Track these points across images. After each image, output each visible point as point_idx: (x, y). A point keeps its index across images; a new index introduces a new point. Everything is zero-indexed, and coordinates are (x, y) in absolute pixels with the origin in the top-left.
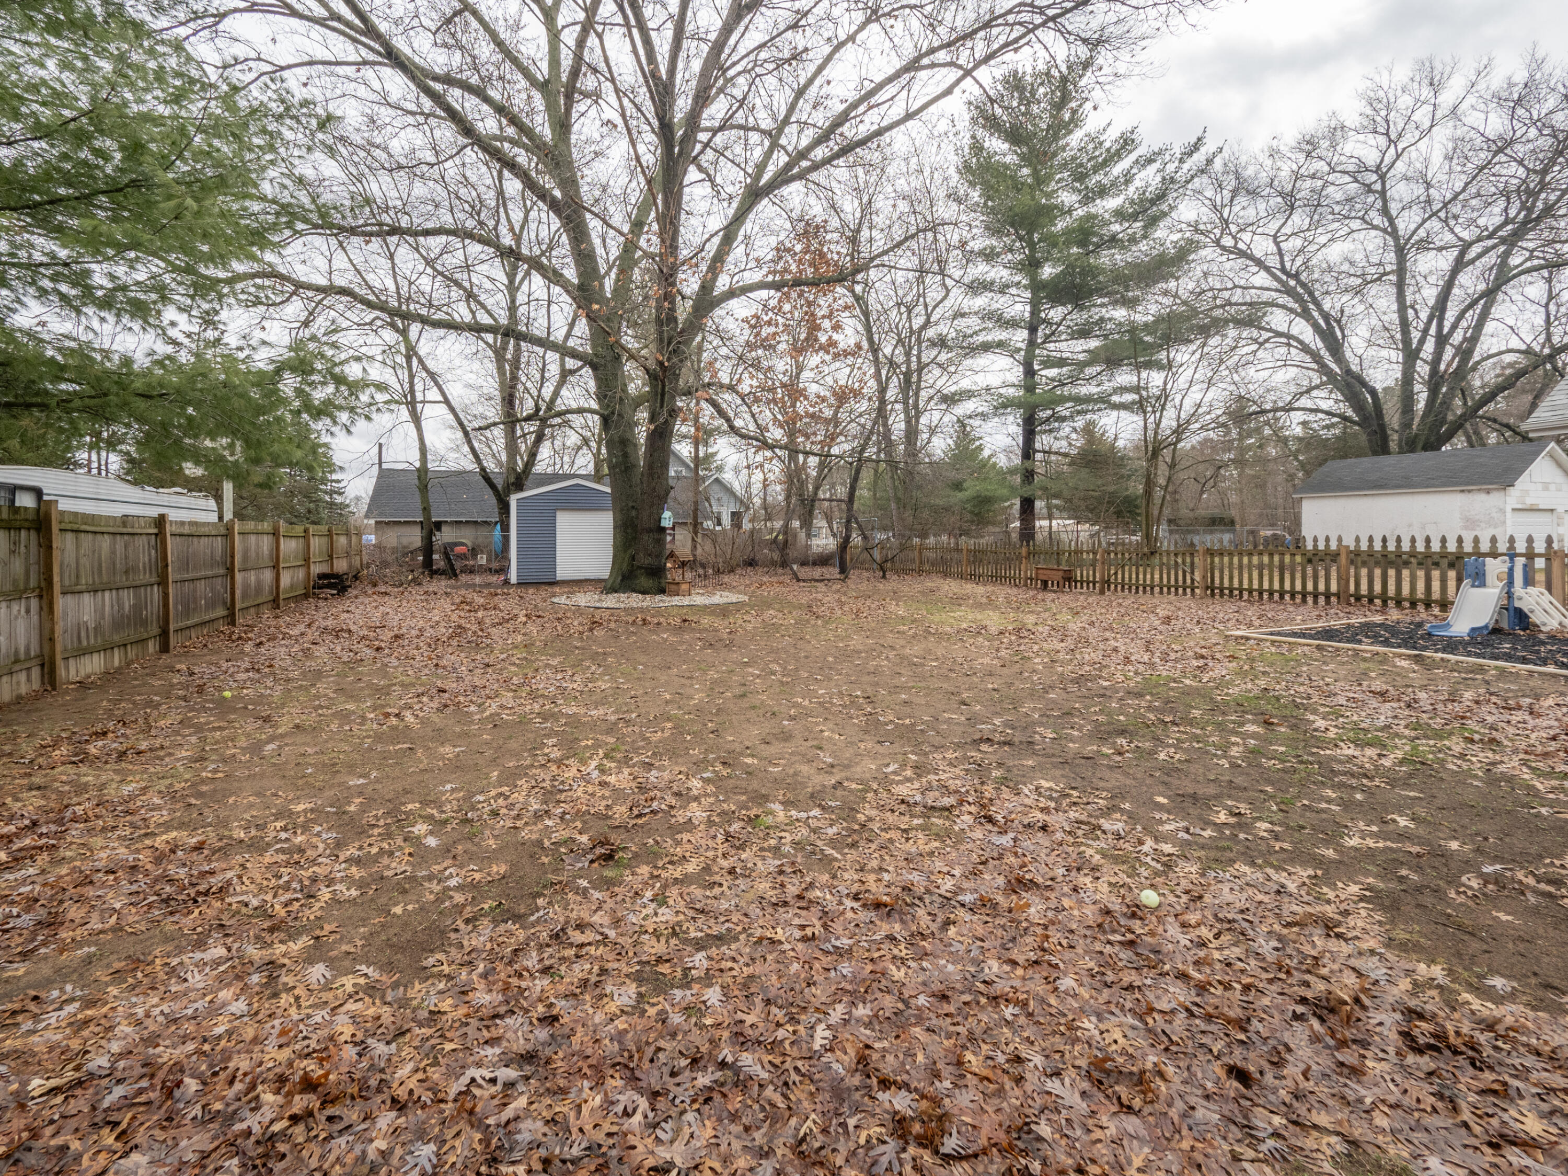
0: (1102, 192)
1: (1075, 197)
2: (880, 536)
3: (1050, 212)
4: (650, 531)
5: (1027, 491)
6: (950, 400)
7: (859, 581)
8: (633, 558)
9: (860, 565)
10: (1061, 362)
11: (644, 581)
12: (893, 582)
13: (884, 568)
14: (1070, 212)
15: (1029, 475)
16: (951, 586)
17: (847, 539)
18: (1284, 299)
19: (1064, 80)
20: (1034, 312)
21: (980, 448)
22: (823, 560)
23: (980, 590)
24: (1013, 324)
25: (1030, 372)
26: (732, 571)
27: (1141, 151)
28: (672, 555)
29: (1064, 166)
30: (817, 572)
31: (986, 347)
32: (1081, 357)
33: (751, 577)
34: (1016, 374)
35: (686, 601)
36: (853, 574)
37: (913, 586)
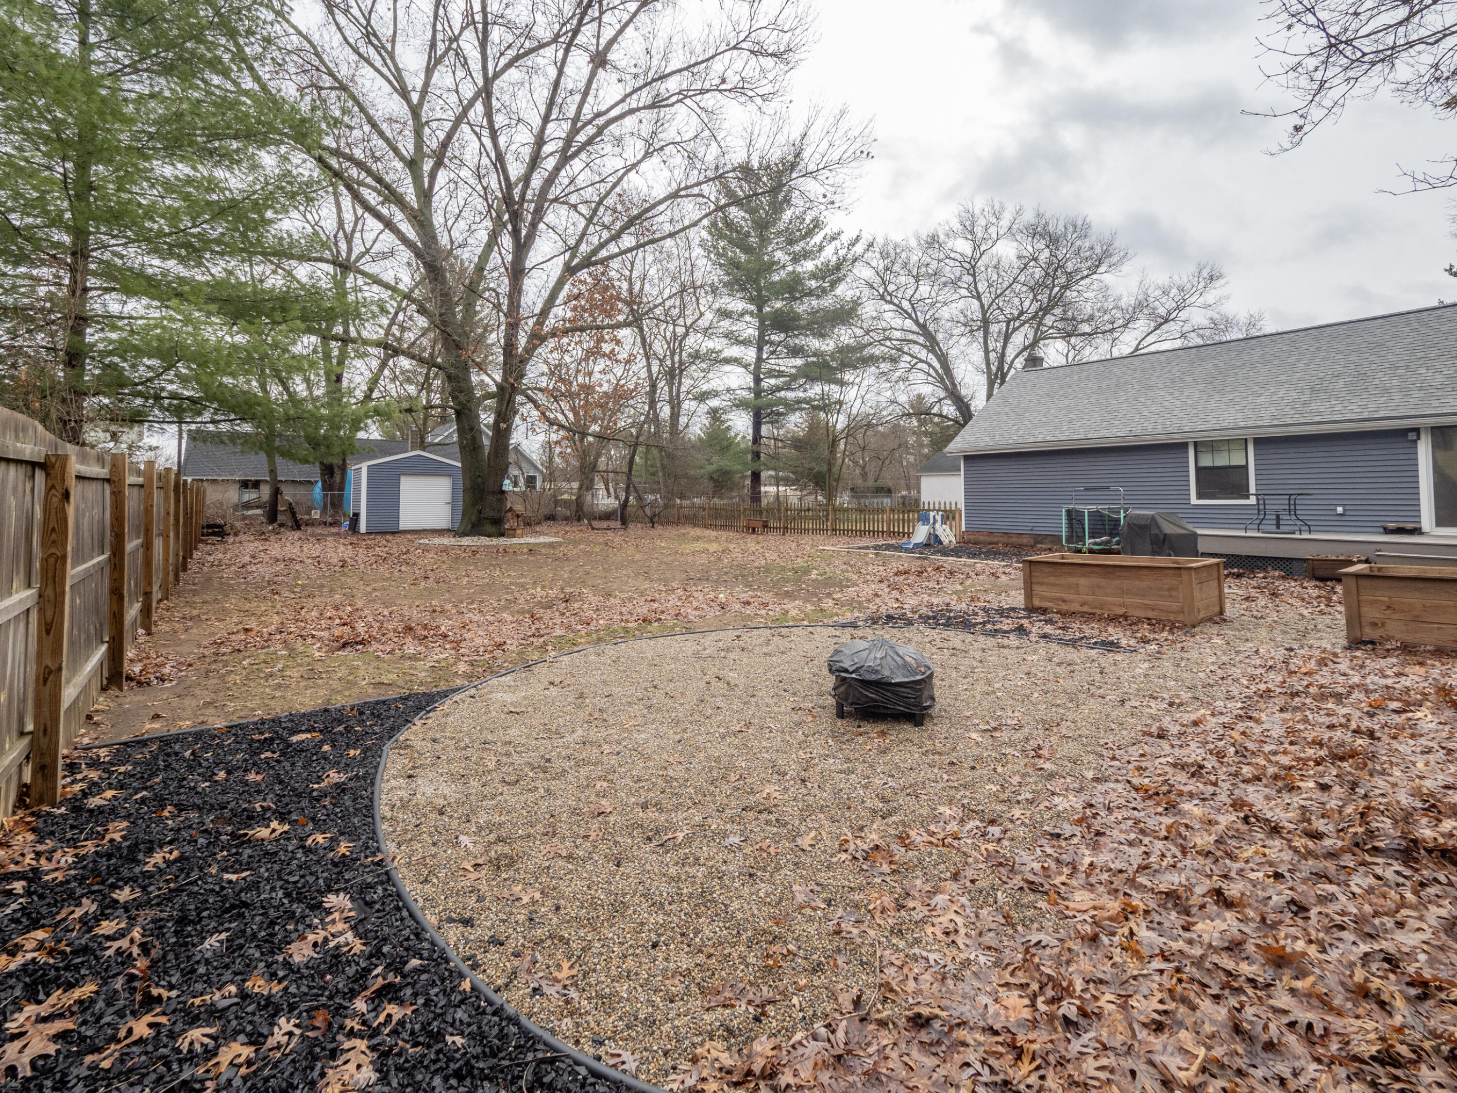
0: (806, 255)
1: (787, 258)
2: (650, 497)
3: (771, 266)
4: (494, 493)
5: (755, 466)
6: (702, 397)
7: (635, 529)
8: (480, 512)
9: (637, 519)
10: (780, 374)
11: (489, 528)
12: (659, 529)
13: (653, 521)
14: (784, 267)
15: (757, 455)
16: (698, 531)
17: (627, 500)
18: (921, 340)
19: (780, 173)
20: (761, 336)
21: (728, 428)
22: (607, 516)
23: (715, 533)
24: (745, 343)
25: (757, 380)
26: (539, 523)
27: (827, 230)
28: (511, 510)
29: (779, 233)
30: (605, 524)
31: (727, 361)
32: (793, 371)
33: (556, 527)
34: (749, 381)
35: (522, 541)
36: (631, 526)
37: (672, 532)
